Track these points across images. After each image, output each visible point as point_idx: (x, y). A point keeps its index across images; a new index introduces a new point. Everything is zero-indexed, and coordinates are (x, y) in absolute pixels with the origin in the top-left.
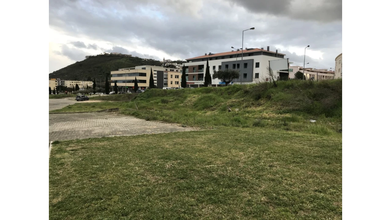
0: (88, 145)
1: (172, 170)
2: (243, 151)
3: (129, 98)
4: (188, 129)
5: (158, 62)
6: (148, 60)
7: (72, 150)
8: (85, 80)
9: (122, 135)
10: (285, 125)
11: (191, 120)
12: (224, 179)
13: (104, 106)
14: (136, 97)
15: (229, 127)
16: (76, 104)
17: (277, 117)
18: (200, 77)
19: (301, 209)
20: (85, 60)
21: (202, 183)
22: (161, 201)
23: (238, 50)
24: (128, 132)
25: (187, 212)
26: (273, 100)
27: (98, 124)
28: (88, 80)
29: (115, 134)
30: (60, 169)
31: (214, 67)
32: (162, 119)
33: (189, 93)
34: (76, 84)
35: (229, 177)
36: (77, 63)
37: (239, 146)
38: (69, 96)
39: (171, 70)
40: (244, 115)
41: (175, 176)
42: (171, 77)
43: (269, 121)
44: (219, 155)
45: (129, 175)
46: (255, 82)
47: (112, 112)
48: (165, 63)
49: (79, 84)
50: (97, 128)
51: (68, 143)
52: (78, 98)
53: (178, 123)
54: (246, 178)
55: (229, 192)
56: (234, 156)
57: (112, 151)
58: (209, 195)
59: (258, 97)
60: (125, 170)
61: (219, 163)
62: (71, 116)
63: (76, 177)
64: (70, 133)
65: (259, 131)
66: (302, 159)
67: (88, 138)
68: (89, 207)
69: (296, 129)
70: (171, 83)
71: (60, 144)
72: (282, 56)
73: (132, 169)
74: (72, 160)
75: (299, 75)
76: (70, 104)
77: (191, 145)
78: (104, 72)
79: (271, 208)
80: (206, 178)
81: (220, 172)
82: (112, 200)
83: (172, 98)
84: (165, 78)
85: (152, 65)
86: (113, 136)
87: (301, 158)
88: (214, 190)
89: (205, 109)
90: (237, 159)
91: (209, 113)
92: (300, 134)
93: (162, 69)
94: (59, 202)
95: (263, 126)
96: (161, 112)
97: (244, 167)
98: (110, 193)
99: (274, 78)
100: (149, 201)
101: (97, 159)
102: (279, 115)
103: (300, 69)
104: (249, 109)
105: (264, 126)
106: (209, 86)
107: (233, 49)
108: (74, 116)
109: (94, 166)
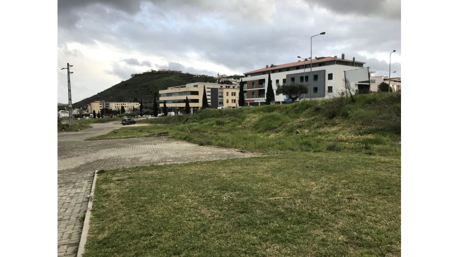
0: (135, 174)
1: (230, 203)
2: (315, 181)
3: (180, 120)
4: (248, 155)
5: (212, 77)
6: (200, 76)
7: (118, 180)
8: (131, 102)
9: (172, 163)
10: (367, 148)
11: (251, 144)
12: (293, 213)
13: (153, 130)
14: (188, 119)
15: (297, 152)
16: (122, 129)
17: (356, 139)
18: (261, 93)
19: (389, 251)
20: (130, 79)
21: (266, 218)
22: (218, 239)
23: (306, 60)
24: (180, 160)
25: (248, 252)
26: (351, 119)
27: (145, 151)
28: (134, 101)
29: (165, 162)
30: (106, 201)
31: (277, 81)
32: (217, 143)
33: (248, 113)
34: (122, 107)
35: (299, 211)
36: (123, 82)
37: (310, 174)
38: (114, 120)
39: (226, 87)
40: (316, 138)
41: (234, 210)
42: (227, 95)
43: (347, 143)
44: (286, 185)
45: (181, 208)
46: (328, 97)
47: (161, 137)
48: (220, 79)
49: (124, 106)
50: (145, 155)
51: (114, 172)
52: (124, 122)
53: (235, 147)
54: (319, 213)
55: (298, 229)
56: (304, 186)
57: (162, 180)
58: (274, 232)
59: (332, 116)
60: (176, 203)
61: (286, 195)
62: (116, 142)
63: (123, 210)
64: (116, 161)
65: (333, 155)
66: (390, 190)
67: (135, 166)
68: (137, 243)
69: (380, 154)
70: (227, 102)
71: (105, 173)
72: (360, 65)
73: (184, 202)
74: (119, 191)
75: (384, 87)
76: (116, 129)
77: (252, 174)
78: (151, 92)
79: (351, 249)
80: (271, 212)
81: (287, 206)
82: (163, 236)
83: (229, 118)
84: (220, 97)
85: (205, 82)
86: (163, 164)
87: (388, 189)
88: (280, 226)
89: (268, 131)
90: (307, 190)
91: (272, 136)
92: (387, 159)
93: (216, 86)
94: (105, 238)
95: (338, 150)
96: (216, 135)
97: (316, 199)
98: (160, 228)
99: (351, 92)
100: (204, 238)
101: (145, 190)
102: (359, 136)
103: (385, 80)
104: (321, 130)
105: (340, 151)
106: (272, 104)
107: (299, 59)
108: (120, 142)
109: (142, 198)
